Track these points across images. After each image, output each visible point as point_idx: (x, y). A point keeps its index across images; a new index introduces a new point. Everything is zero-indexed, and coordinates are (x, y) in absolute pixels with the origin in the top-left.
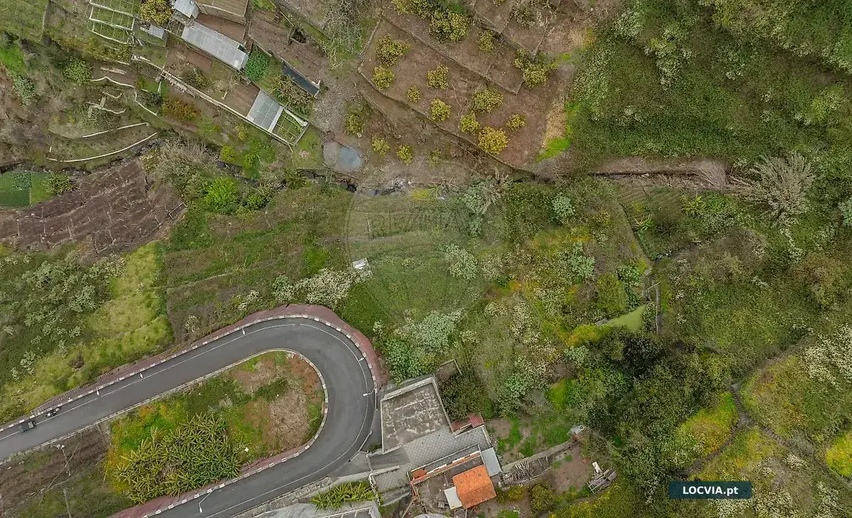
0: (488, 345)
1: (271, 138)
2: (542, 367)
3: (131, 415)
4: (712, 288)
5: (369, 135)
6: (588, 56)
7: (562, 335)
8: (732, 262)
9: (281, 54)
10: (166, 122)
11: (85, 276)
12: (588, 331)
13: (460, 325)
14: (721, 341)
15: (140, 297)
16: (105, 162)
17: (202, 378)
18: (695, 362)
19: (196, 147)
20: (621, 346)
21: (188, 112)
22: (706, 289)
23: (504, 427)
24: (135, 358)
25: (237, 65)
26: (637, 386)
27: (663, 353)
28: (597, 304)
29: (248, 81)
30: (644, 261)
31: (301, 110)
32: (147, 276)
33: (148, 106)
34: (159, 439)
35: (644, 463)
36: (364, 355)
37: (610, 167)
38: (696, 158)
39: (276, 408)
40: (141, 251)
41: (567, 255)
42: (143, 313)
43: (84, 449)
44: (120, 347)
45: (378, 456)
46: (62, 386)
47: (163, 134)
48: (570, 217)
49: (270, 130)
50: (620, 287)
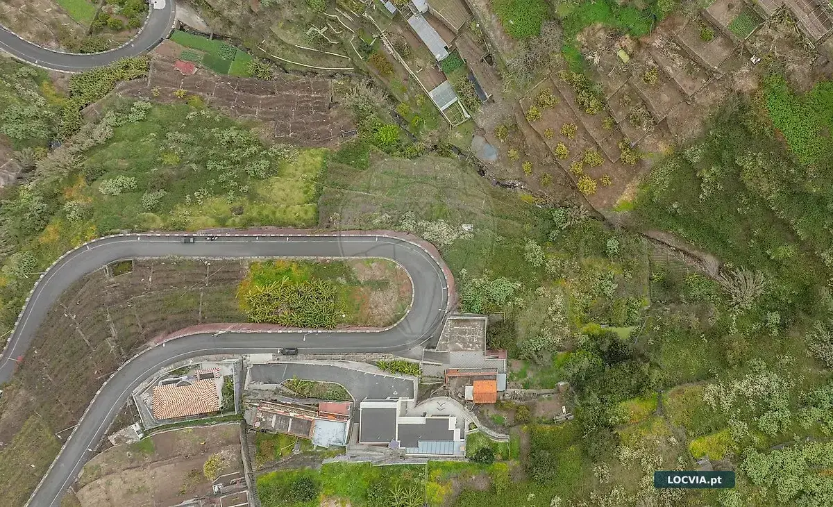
0: (529, 312)
1: (440, 113)
2: (557, 339)
3: (270, 262)
4: (676, 331)
5: (509, 143)
6: (664, 162)
7: (578, 324)
8: (694, 320)
9: (472, 65)
10: (365, 66)
11: (265, 152)
12: (594, 327)
13: (517, 292)
14: (665, 363)
15: (301, 184)
16: (303, 70)
17: (329, 258)
18: (645, 368)
19: (380, 92)
20: (608, 342)
21: (386, 68)
22: (672, 330)
23: (518, 366)
24: (282, 225)
25: (437, 56)
26: (607, 368)
27: (632, 357)
28: (607, 314)
29: (441, 71)
30: (647, 300)
31: (469, 107)
32: (310, 171)
33: (359, 51)
34: (285, 286)
35: (590, 414)
36: (448, 286)
37: (652, 234)
38: (703, 250)
39: (377, 296)
40: (313, 151)
41: (602, 277)
42: (298, 196)
43: (224, 272)
44: (274, 213)
45: (430, 352)
46: (222, 222)
47: (358, 71)
48: (614, 254)
49: (441, 109)
50: (624, 309)
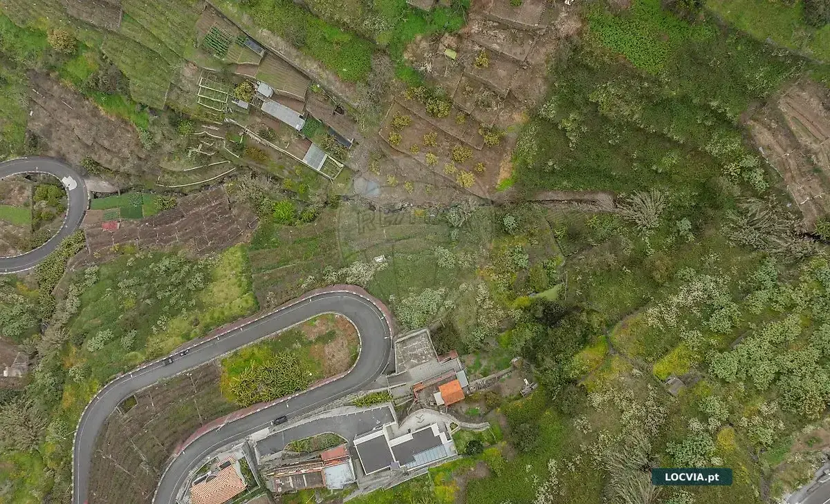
0: (461, 310)
1: (318, 173)
2: (495, 323)
3: (236, 354)
4: (598, 273)
5: (384, 173)
6: (524, 129)
7: (507, 303)
8: (610, 258)
9: (328, 120)
10: (244, 161)
11: (196, 267)
12: (523, 300)
13: (444, 297)
14: (601, 306)
15: (234, 280)
16: (197, 187)
17: (279, 331)
18: (584, 317)
19: (264, 178)
20: (541, 308)
21: (260, 155)
22: (595, 274)
23: (471, 360)
24: (234, 319)
25: (298, 127)
26: (549, 331)
27: (567, 313)
28: (529, 284)
29: (305, 138)
30: (561, 257)
31: (339, 157)
32: (237, 266)
33: (234, 151)
34: (256, 368)
35: (551, 377)
36: (384, 315)
37: (541, 197)
38: (593, 192)
39: (329, 348)
40: (232, 249)
41: (512, 253)
42: (235, 291)
43: (204, 377)
44: (223, 313)
45: (393, 377)
46: (187, 337)
47: (240, 168)
48: (514, 229)
49: (318, 170)
50: (543, 272)
